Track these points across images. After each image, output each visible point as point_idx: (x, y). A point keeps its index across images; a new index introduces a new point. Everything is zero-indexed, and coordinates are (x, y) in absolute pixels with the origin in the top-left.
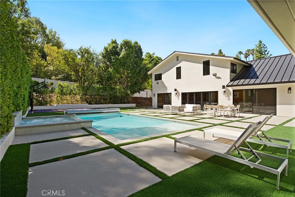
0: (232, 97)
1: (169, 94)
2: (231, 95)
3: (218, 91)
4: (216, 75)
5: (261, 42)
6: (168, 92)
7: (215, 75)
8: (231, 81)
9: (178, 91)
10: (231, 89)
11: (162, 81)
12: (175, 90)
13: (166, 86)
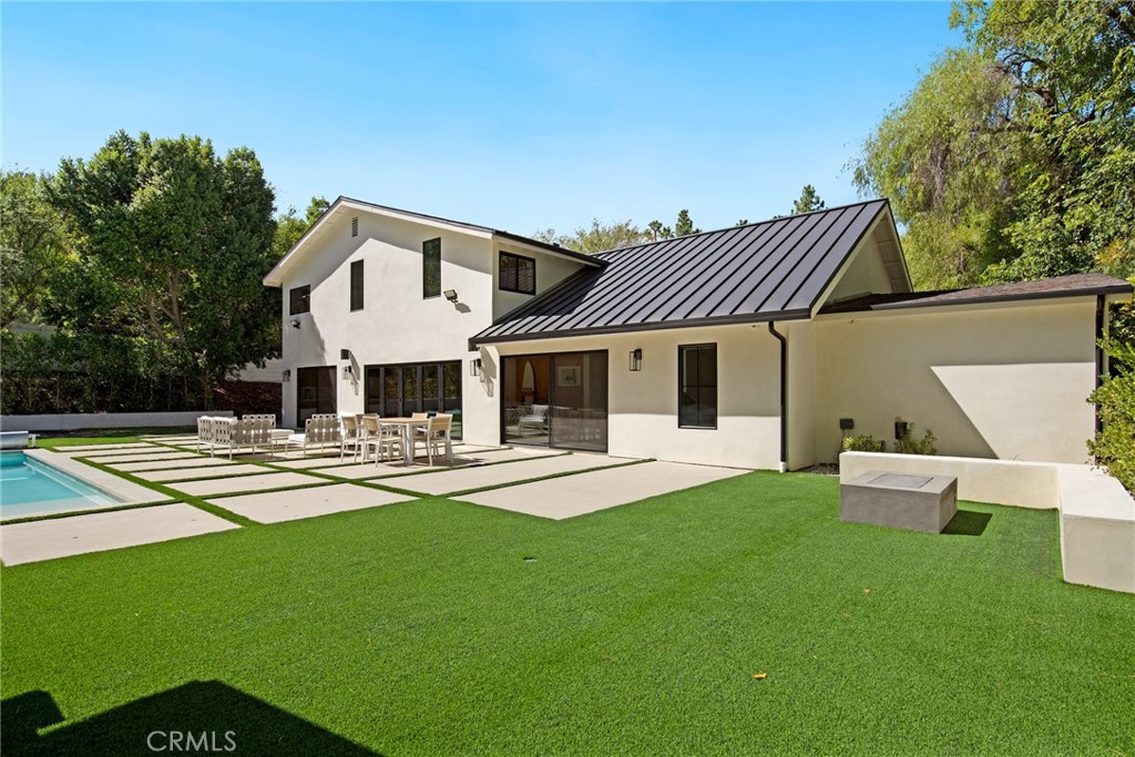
0: (497, 382)
1: (331, 371)
2: (495, 377)
3: (460, 361)
4: (455, 297)
5: (809, 192)
6: (328, 365)
7: (453, 297)
8: (494, 325)
9: (354, 361)
10: (494, 352)
11: (312, 317)
12: (345, 354)
13: (322, 335)
